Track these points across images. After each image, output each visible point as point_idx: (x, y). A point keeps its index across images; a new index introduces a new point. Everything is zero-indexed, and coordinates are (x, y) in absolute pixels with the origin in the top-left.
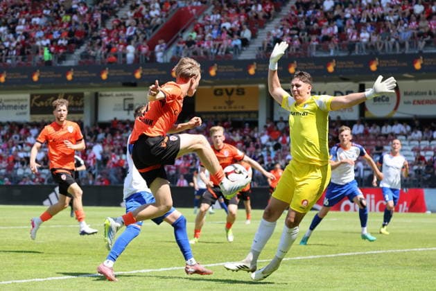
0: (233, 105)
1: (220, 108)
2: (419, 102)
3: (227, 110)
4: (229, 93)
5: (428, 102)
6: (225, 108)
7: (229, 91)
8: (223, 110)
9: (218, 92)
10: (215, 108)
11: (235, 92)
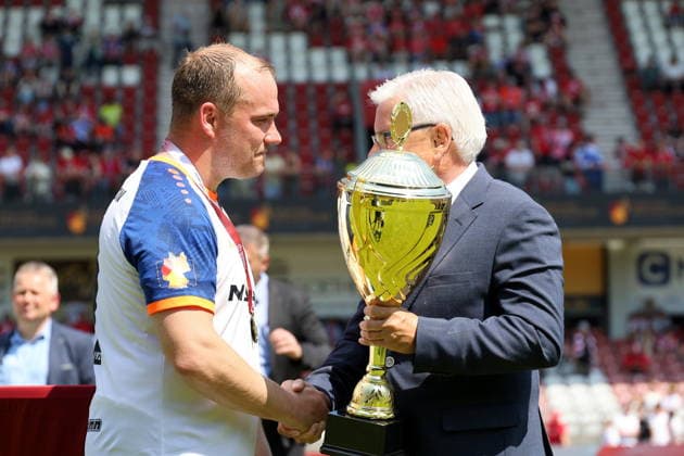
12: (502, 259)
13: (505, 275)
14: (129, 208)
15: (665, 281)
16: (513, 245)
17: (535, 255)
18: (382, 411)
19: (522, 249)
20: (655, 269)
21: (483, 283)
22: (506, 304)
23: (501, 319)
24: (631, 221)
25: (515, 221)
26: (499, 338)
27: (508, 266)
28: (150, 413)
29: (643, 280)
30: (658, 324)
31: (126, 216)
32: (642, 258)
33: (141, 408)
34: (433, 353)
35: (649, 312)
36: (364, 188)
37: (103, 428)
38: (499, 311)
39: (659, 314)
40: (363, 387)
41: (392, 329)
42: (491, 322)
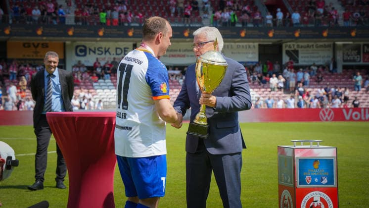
0: (39, 54)
1: (28, 56)
2: (173, 56)
3: (35, 57)
4: (36, 46)
5: (179, 56)
6: (33, 56)
7: (36, 45)
8: (31, 57)
9: (26, 45)
10: (24, 56)
11: (40, 45)
12: (234, 80)
13: (235, 85)
14: (147, 68)
15: (85, 55)
16: (237, 76)
17: (242, 79)
18: (203, 123)
19: (240, 77)
20: (81, 51)
21: (228, 87)
22: (236, 92)
23: (236, 96)
24: (74, 35)
25: (237, 70)
26: (237, 102)
27: (236, 82)
28: (148, 125)
29: (77, 55)
30: (82, 69)
31: (146, 71)
32: (77, 47)
33: (146, 124)
34: (221, 107)
35: (79, 65)
36: (205, 61)
37: (132, 129)
38: (235, 95)
39: (83, 66)
40: (199, 116)
41: (211, 101)
42: (234, 97)
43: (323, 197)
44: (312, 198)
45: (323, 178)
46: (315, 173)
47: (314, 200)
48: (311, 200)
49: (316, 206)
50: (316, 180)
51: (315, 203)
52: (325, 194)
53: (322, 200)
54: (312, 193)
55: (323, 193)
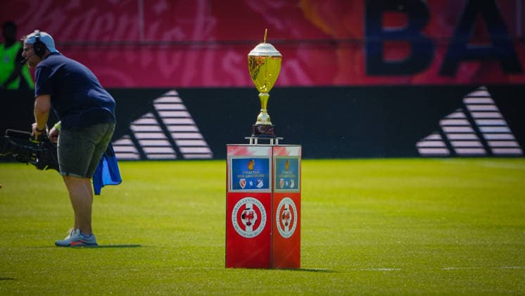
43: (256, 205)
44: (244, 206)
45: (259, 181)
46: (249, 174)
47: (247, 208)
48: (244, 207)
49: (248, 214)
50: (251, 183)
51: (248, 211)
52: (258, 201)
53: (255, 207)
54: (244, 199)
55: (256, 200)
